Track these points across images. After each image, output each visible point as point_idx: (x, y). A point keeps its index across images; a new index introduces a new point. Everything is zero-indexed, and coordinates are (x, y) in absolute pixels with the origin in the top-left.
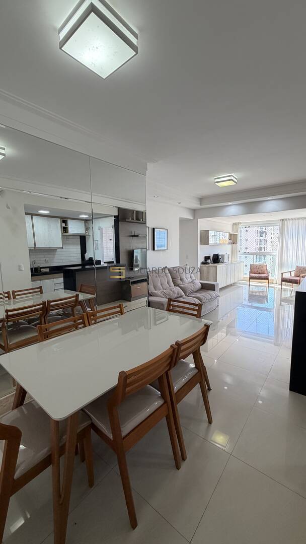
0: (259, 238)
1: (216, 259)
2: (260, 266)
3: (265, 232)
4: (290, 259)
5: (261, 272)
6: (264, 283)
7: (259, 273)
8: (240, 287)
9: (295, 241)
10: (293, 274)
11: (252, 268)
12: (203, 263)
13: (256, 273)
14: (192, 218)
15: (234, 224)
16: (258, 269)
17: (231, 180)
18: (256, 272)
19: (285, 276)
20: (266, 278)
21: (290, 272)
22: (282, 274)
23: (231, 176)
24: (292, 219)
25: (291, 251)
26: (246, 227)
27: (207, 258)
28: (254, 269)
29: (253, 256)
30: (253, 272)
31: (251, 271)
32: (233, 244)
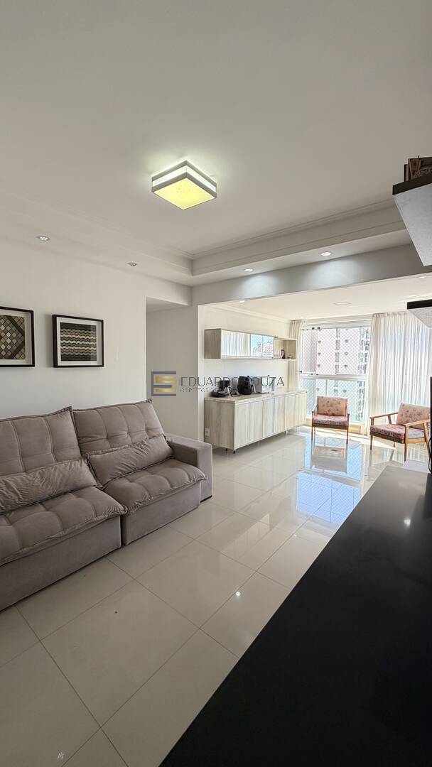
1: (245, 387)
2: (334, 400)
4: (391, 391)
5: (335, 412)
6: (340, 435)
7: (333, 415)
8: (301, 437)
9: (399, 355)
10: (394, 419)
11: (321, 405)
12: (213, 395)
13: (327, 414)
14: (185, 304)
15: (293, 323)
16: (332, 406)
17: (186, 176)
18: (327, 411)
19: (378, 423)
20: (344, 426)
21: (389, 416)
22: (372, 419)
23: (185, 163)
24: (394, 314)
26: (313, 329)
27: (223, 384)
28: (324, 406)
29: (325, 381)
30: (322, 412)
31: (318, 410)
32: (289, 358)
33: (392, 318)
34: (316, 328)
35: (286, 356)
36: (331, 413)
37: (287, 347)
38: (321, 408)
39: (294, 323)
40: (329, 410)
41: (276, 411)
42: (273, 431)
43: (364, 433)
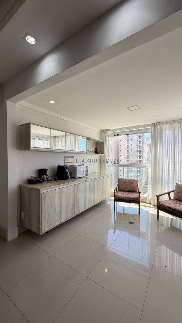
0: (139, 154)
2: (129, 181)
3: (142, 151)
5: (130, 189)
6: (135, 206)
7: (129, 191)
11: (120, 184)
13: (125, 191)
16: (128, 185)
18: (124, 189)
20: (137, 201)
21: (169, 193)
22: (158, 197)
25: (166, 164)
26: (115, 135)
27: (42, 172)
28: (122, 185)
29: (123, 167)
30: (122, 189)
31: (118, 188)
32: (99, 153)
33: (165, 126)
34: (116, 134)
35: (98, 152)
36: (127, 190)
37: (99, 146)
38: (120, 186)
39: (103, 132)
40: (126, 188)
41: (88, 191)
42: (85, 207)
43: (149, 202)
